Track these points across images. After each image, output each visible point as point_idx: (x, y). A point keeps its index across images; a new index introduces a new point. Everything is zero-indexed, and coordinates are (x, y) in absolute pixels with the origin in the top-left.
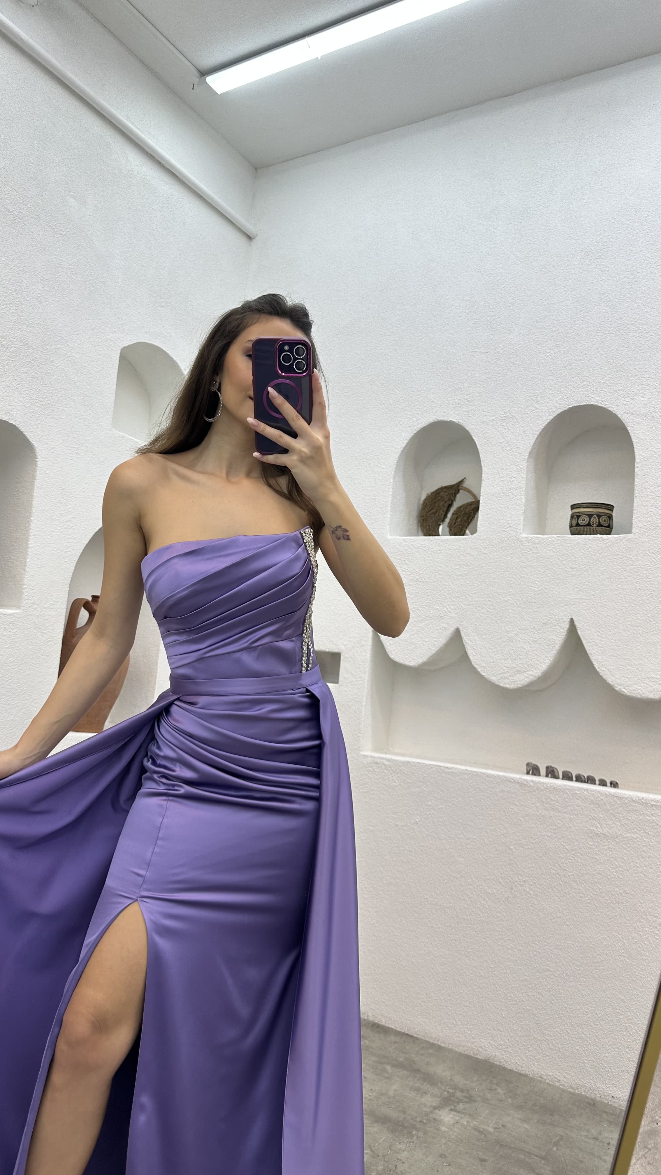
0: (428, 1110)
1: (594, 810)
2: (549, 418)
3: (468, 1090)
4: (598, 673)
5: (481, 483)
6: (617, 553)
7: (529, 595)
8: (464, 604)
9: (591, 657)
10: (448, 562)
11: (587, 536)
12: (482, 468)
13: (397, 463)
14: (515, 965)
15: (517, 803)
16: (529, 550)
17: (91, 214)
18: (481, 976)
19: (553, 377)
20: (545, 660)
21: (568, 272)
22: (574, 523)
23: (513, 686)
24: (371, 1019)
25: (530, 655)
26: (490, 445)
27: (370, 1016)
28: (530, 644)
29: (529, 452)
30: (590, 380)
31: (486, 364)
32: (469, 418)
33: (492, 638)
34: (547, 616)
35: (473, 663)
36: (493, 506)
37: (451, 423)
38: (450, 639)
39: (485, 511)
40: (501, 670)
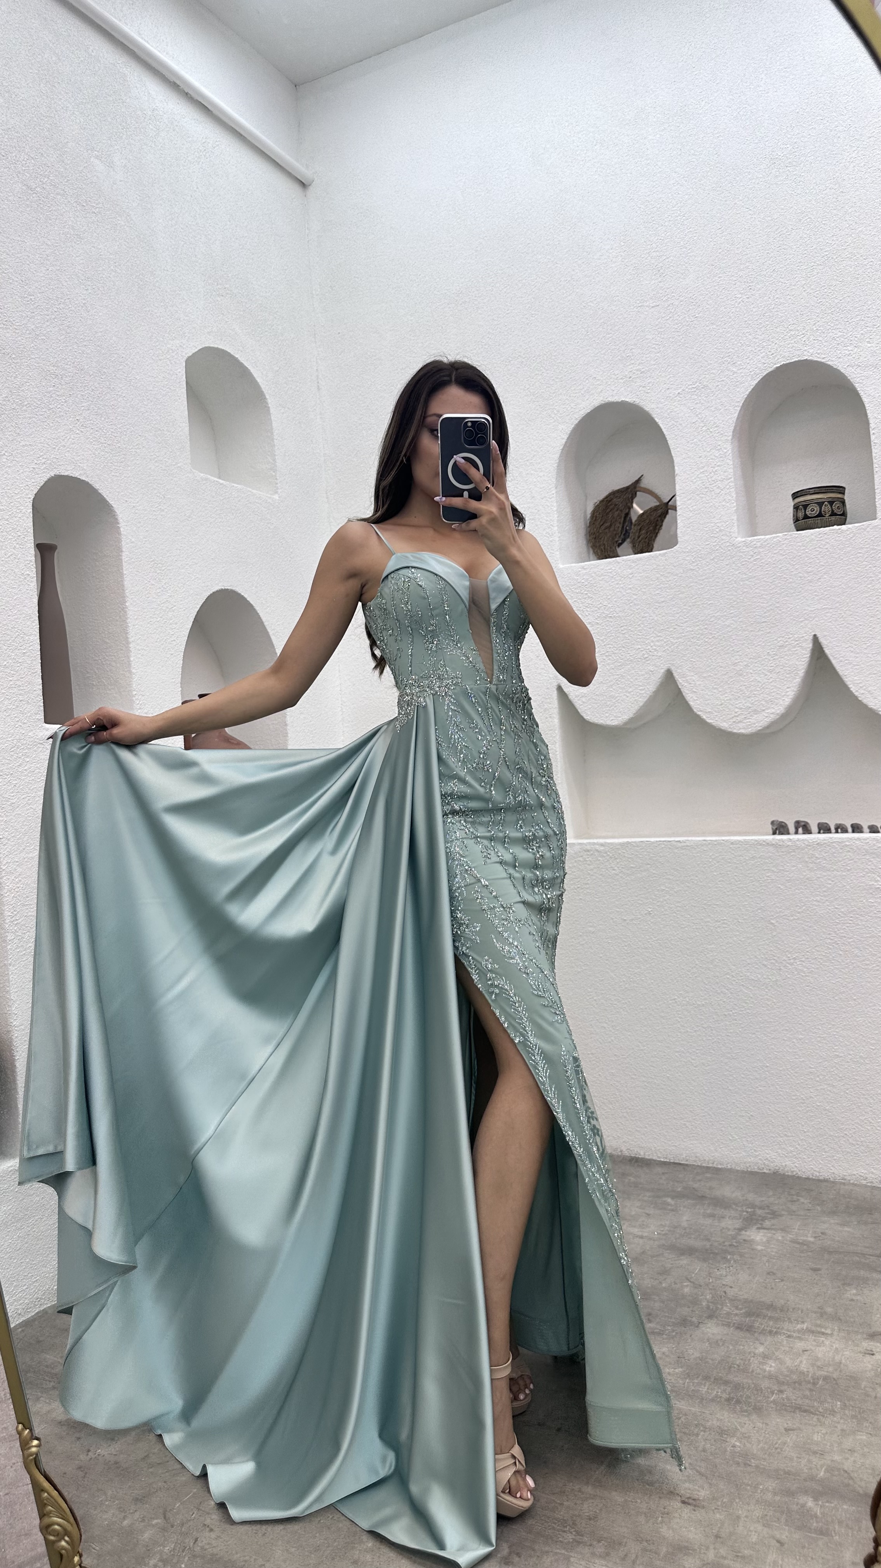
0: (733, 1233)
1: (871, 861)
2: (753, 384)
3: (768, 1206)
4: (856, 698)
5: (675, 481)
6: (861, 545)
7: (757, 613)
8: (674, 638)
9: (845, 679)
10: (645, 587)
11: (820, 529)
12: (673, 462)
13: (558, 467)
15: (773, 869)
16: (750, 557)
17: (122, 179)
20: (787, 692)
22: (801, 514)
23: (750, 730)
25: (767, 688)
26: (681, 429)
28: (766, 675)
29: (733, 432)
30: (799, 328)
31: (659, 320)
32: (647, 395)
33: (716, 674)
34: (783, 637)
35: (695, 710)
36: (694, 507)
37: (623, 404)
38: (660, 685)
39: (684, 515)
40: (733, 713)
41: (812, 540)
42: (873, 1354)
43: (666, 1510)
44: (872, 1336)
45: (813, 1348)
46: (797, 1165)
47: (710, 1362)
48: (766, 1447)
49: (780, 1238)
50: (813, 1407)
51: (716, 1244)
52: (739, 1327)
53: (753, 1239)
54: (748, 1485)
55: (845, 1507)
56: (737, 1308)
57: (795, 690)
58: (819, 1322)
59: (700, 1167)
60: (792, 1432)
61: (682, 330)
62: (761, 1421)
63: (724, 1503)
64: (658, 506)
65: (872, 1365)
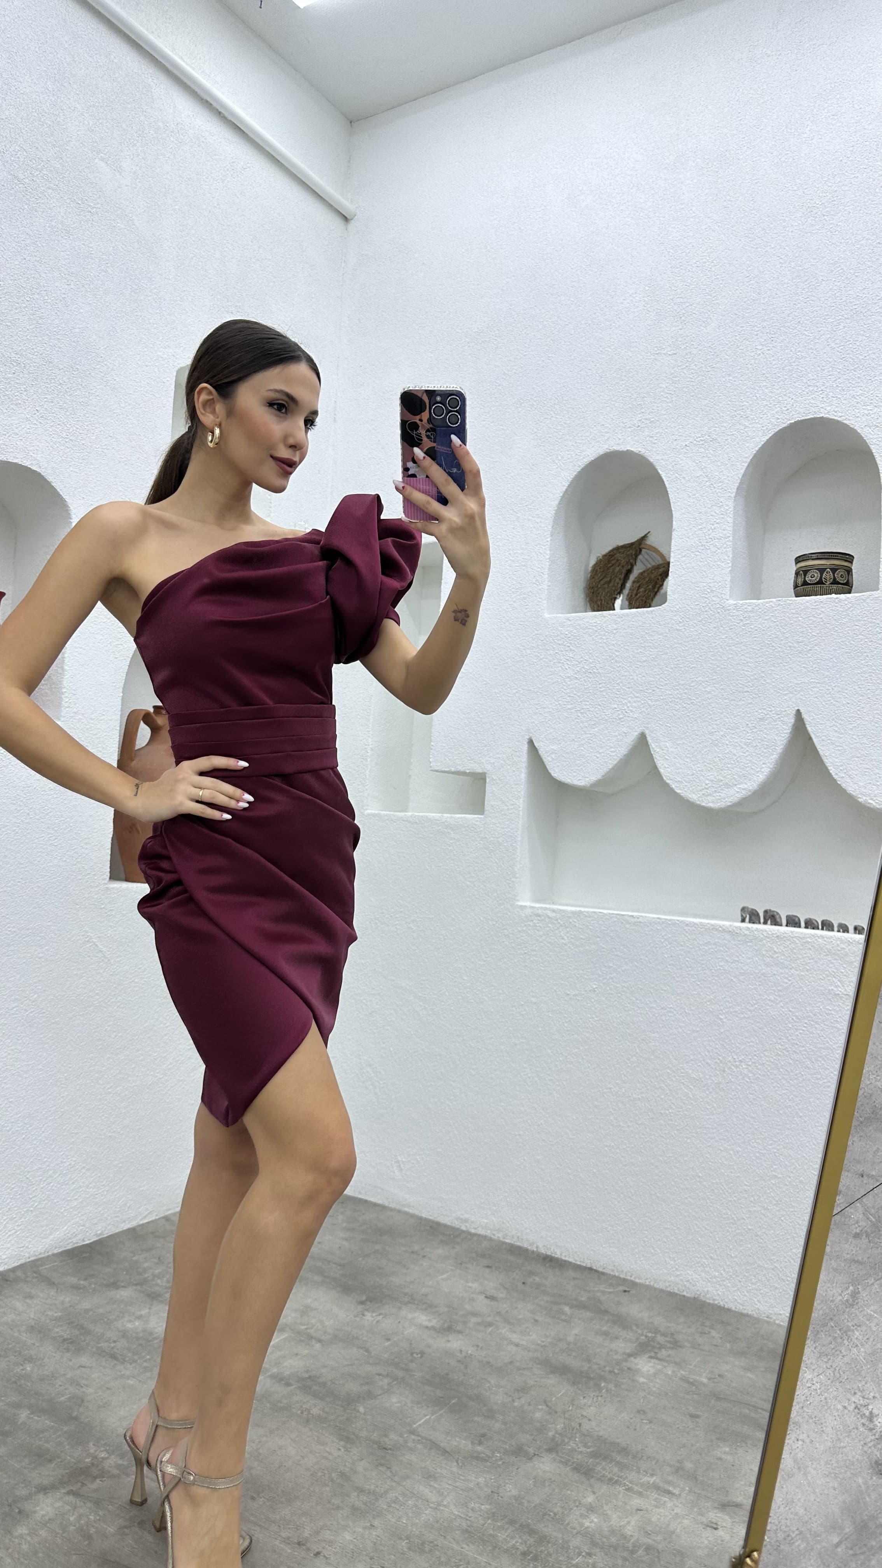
0: (620, 1358)
1: (832, 963)
2: (763, 440)
3: (672, 1334)
4: (834, 781)
5: (671, 535)
6: (859, 617)
8: (651, 700)
9: (825, 761)
11: (818, 597)
12: (672, 514)
13: (555, 514)
14: (731, 1172)
16: (738, 621)
17: (129, 184)
18: (687, 1189)
19: (767, 382)
20: (762, 768)
21: (784, 237)
22: (800, 581)
23: (719, 805)
24: (543, 1251)
25: (742, 762)
26: (683, 481)
27: (540, 1246)
28: (742, 748)
29: (736, 487)
33: (690, 742)
34: (764, 709)
35: (664, 778)
36: (688, 564)
37: (628, 454)
38: (632, 749)
39: (677, 572)
40: (704, 784)
41: (807, 608)
42: (716, 1529)
45: (650, 1509)
49: (670, 1373)
51: (595, 1367)
53: (638, 1369)
57: (771, 766)
61: (696, 380)
64: (660, 565)
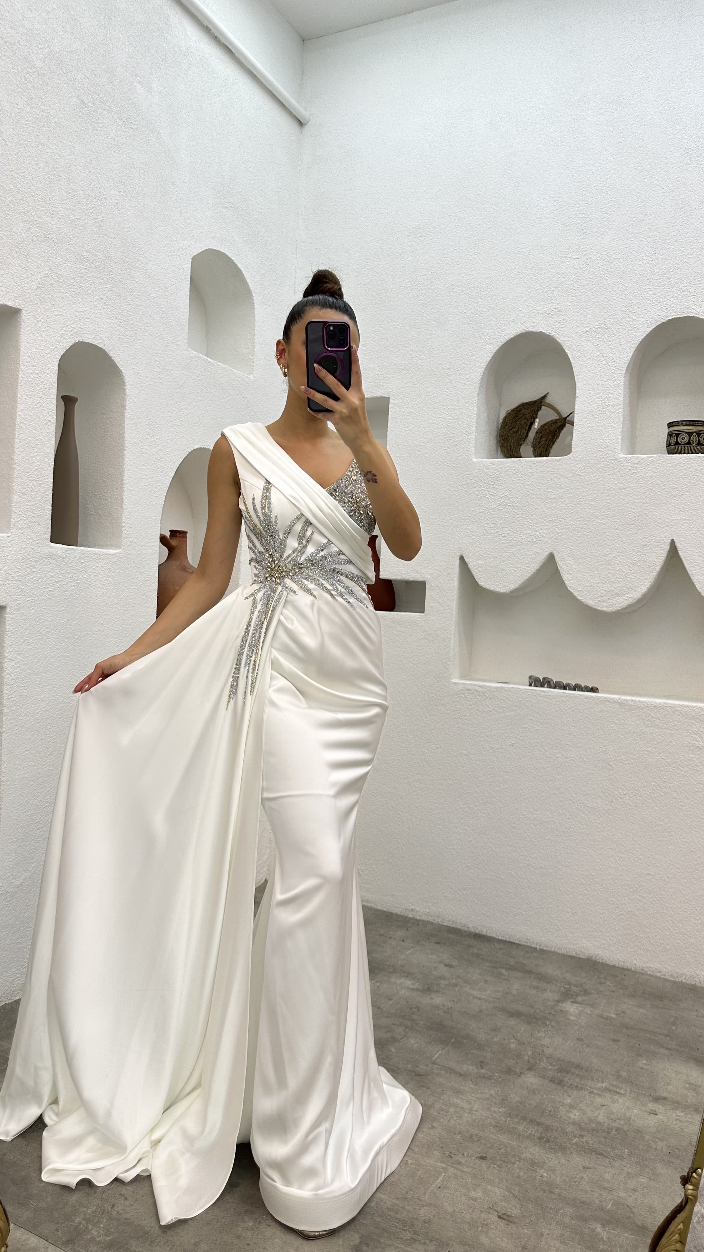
0: (552, 1003)
2: (646, 331)
3: (581, 985)
4: (699, 593)
5: (575, 401)
7: (628, 516)
8: (558, 528)
9: (692, 578)
10: (541, 484)
11: (689, 455)
12: (575, 386)
13: (482, 380)
16: (628, 471)
17: (157, 103)
19: (650, 286)
20: (645, 582)
22: (673, 441)
23: (611, 609)
25: (629, 577)
26: (584, 360)
28: (629, 567)
29: (626, 368)
30: (691, 290)
31: (578, 270)
32: (561, 329)
33: (589, 561)
34: (647, 538)
35: (569, 588)
36: (588, 425)
37: (541, 334)
38: (543, 565)
39: (580, 430)
40: (600, 593)
41: (680, 463)
42: (656, 1114)
43: (485, 1222)
44: (657, 1099)
45: (609, 1104)
46: (607, 955)
47: (528, 1106)
48: (567, 1180)
49: (589, 1012)
50: (606, 1151)
51: (538, 1011)
52: (552, 1080)
53: (567, 1011)
54: (551, 1209)
55: (626, 1235)
56: (551, 1065)
57: (652, 581)
58: (615, 1083)
59: (530, 947)
60: (589, 1170)
61: (595, 281)
62: (565, 1158)
63: (532, 1221)
64: (557, 420)
65: (654, 1122)
